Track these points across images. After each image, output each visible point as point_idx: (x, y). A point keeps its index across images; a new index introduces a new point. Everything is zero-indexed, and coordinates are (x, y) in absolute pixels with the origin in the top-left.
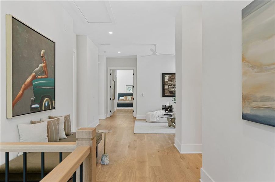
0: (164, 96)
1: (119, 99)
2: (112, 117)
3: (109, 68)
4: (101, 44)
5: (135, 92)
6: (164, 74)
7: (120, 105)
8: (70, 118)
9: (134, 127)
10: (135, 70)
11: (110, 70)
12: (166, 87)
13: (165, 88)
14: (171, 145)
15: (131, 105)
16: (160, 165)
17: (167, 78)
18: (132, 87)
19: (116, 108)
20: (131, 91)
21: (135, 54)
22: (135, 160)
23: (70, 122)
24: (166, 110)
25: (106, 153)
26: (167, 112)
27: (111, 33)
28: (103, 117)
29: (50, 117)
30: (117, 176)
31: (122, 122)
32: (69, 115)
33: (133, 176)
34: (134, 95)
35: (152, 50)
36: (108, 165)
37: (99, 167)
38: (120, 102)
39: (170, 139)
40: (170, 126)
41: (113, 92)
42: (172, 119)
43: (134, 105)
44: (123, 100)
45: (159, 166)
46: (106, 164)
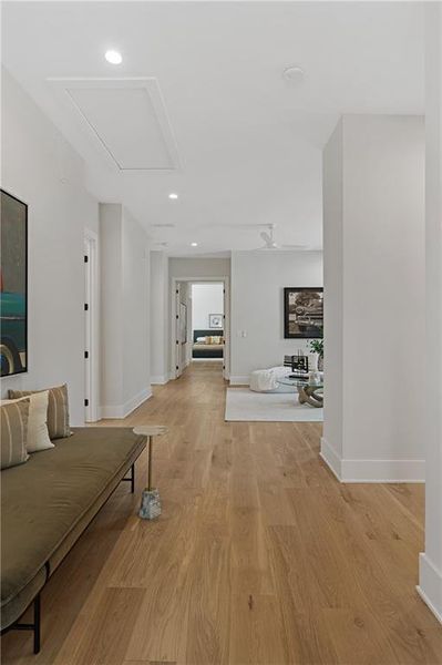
0: (287, 335)
1: (195, 341)
2: (181, 380)
3: (174, 279)
4: (156, 226)
5: (227, 329)
6: (287, 291)
7: (197, 354)
8: (66, 394)
9: (225, 403)
10: (227, 282)
11: (177, 282)
12: (292, 317)
13: (290, 319)
14: (313, 455)
15: (219, 354)
16: (294, 524)
17: (293, 298)
18: (221, 317)
19: (190, 359)
20: (220, 326)
21: (228, 249)
22: (228, 502)
23: (67, 404)
24: (294, 366)
25: (152, 486)
26: (298, 372)
27: (173, 196)
28: (162, 380)
29: (11, 395)
30: (177, 564)
31: (200, 392)
32: (64, 387)
33: (223, 566)
34: (226, 334)
35: (263, 234)
36: (156, 519)
37: (133, 529)
38: (197, 346)
39: (309, 437)
40: (302, 402)
41: (182, 327)
42: (307, 387)
43: (226, 354)
44: (204, 343)
45: (291, 527)
46: (151, 516)
